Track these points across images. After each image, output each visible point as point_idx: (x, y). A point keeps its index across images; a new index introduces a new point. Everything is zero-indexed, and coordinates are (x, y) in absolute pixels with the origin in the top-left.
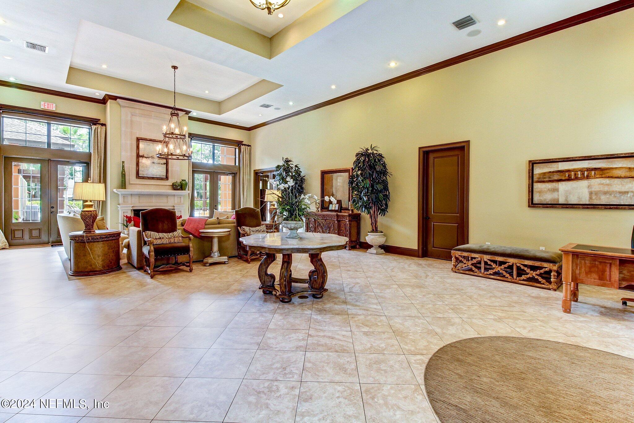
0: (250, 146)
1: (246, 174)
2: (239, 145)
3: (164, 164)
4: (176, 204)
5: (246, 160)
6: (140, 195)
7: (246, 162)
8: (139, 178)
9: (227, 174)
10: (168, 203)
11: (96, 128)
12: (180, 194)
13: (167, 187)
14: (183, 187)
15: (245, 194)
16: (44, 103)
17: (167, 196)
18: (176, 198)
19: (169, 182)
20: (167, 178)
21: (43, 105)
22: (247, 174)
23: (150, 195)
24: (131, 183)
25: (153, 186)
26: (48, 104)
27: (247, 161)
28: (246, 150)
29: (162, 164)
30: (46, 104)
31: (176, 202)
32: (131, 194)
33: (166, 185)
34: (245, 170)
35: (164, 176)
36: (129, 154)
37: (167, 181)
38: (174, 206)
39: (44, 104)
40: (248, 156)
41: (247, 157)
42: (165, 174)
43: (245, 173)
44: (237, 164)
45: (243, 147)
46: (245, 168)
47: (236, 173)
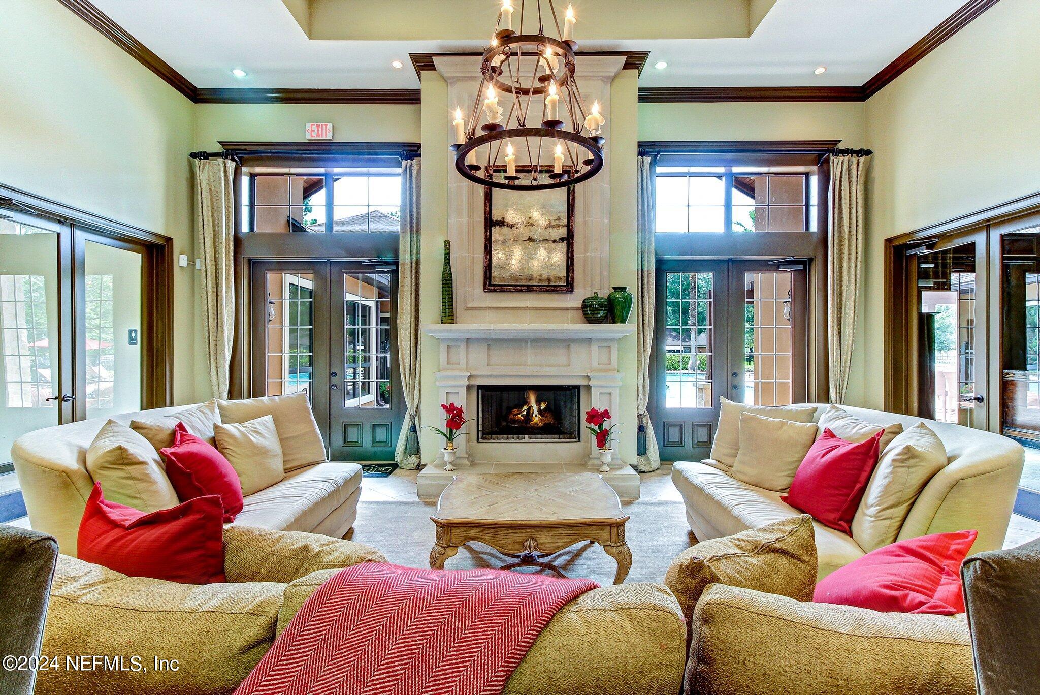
0: (868, 153)
1: (849, 259)
2: (820, 156)
3: (562, 240)
4: (595, 371)
5: (850, 209)
6: (492, 342)
7: (850, 213)
8: (490, 291)
9: (777, 267)
10: (569, 365)
11: (408, 166)
12: (604, 336)
13: (570, 314)
14: (618, 312)
15: (848, 331)
16: (312, 125)
17: (567, 342)
18: (595, 348)
19: (575, 300)
20: (569, 286)
21: (310, 131)
22: (853, 258)
23: (517, 342)
24: (470, 305)
25: (528, 312)
26: (318, 127)
27: (854, 211)
28: (849, 170)
29: (554, 241)
30: (315, 128)
31: (595, 364)
32: (468, 339)
33: (567, 309)
34: (846, 243)
35: (559, 279)
36: (465, 219)
37: (569, 296)
38: (588, 378)
39: (311, 127)
40: (858, 190)
41: (854, 195)
42: (564, 273)
43: (845, 256)
44: (814, 227)
45: (837, 164)
46: (846, 237)
47: (811, 260)
